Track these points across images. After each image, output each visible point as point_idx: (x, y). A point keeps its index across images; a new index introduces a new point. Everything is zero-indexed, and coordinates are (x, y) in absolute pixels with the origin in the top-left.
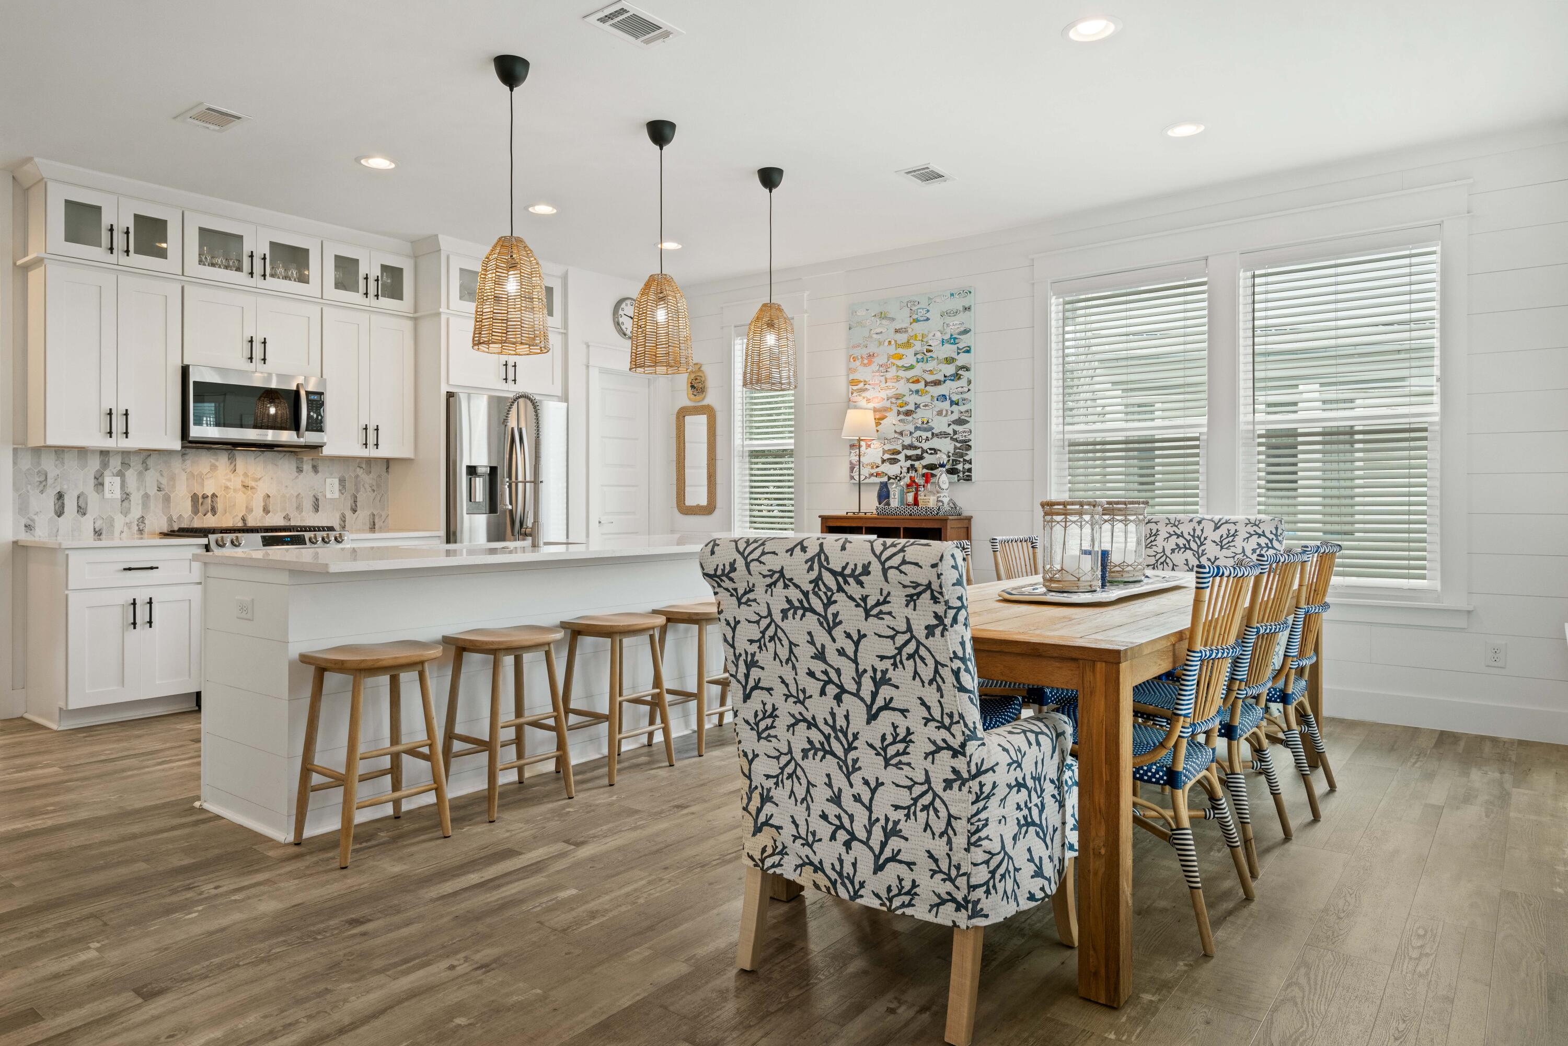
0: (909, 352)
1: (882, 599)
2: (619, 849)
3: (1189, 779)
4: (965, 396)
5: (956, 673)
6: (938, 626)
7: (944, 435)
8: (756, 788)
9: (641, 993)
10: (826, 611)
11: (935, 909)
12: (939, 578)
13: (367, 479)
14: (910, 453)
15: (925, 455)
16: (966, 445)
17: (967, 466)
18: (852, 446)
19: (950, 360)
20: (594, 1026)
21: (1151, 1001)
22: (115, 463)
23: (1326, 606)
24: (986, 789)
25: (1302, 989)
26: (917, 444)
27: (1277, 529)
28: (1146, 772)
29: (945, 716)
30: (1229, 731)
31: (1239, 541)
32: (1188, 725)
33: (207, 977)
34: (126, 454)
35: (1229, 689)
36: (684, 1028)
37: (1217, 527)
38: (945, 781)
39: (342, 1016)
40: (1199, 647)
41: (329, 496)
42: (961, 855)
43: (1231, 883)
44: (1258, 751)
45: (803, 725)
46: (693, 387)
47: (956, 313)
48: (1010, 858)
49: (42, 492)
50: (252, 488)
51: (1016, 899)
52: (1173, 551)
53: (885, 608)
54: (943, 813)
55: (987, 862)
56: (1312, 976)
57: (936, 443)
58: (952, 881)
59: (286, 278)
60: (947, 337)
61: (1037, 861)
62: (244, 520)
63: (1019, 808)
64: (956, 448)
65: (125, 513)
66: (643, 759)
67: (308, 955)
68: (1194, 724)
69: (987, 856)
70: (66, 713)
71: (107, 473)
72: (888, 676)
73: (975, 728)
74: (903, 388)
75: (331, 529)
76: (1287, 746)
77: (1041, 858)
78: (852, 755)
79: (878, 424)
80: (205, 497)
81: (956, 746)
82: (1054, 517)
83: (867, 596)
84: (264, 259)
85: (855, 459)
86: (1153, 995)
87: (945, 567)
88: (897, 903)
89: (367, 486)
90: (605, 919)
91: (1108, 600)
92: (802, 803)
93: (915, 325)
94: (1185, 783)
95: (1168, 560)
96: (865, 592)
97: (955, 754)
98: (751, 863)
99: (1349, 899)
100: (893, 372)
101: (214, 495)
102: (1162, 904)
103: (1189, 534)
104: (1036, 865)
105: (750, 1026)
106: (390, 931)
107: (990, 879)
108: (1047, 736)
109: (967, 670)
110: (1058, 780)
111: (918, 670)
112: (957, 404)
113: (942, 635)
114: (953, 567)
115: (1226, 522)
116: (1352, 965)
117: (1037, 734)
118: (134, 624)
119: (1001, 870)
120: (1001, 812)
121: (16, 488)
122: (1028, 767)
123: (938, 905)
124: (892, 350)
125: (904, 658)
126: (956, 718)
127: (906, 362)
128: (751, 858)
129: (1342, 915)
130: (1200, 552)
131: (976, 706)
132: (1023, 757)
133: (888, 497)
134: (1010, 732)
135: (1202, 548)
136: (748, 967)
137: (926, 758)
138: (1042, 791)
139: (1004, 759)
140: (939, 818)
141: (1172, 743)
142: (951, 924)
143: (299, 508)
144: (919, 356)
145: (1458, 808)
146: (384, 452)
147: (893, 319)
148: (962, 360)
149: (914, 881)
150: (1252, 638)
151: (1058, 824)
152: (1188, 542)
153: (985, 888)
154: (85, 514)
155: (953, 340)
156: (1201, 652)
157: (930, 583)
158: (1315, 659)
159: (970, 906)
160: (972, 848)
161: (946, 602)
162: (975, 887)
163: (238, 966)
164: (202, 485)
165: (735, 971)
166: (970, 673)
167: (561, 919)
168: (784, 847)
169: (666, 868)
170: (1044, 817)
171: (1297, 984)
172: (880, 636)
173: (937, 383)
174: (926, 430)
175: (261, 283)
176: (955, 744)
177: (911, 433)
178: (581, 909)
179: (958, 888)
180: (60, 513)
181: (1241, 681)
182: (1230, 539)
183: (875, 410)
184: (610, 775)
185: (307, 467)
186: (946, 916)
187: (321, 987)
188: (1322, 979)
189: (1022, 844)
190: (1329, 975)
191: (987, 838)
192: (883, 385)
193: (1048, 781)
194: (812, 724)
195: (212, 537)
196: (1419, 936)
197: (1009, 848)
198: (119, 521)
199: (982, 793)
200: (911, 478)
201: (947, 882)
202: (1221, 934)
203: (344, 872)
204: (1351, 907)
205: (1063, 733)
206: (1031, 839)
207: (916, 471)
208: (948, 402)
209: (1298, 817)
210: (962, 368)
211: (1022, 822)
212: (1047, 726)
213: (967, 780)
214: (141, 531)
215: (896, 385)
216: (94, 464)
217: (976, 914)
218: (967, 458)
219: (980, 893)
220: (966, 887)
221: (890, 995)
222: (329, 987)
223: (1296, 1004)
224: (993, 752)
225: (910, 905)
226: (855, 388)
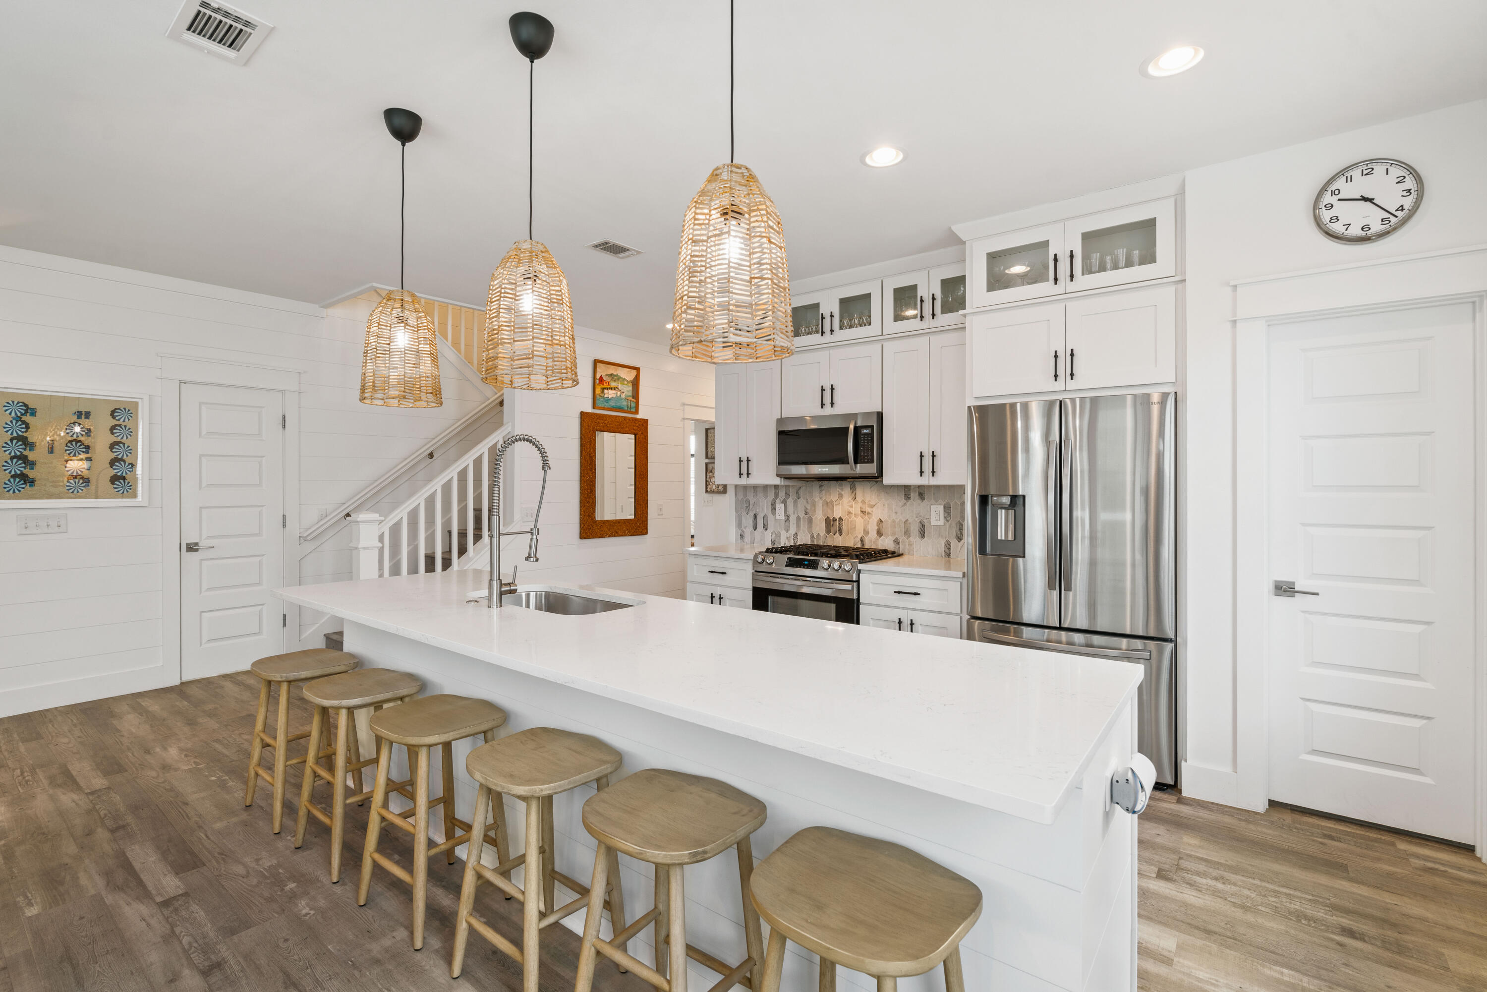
22: (782, 494)
41: (934, 522)
49: (747, 514)
50: (868, 513)
59: (852, 326)
62: (862, 541)
65: (787, 530)
71: (778, 501)
80: (834, 520)
101: (841, 519)
121: (737, 511)
143: (907, 533)
154: (767, 530)
164: (833, 511)
175: (832, 338)
180: (755, 528)
185: (914, 495)
198: (783, 536)
216: (771, 496)
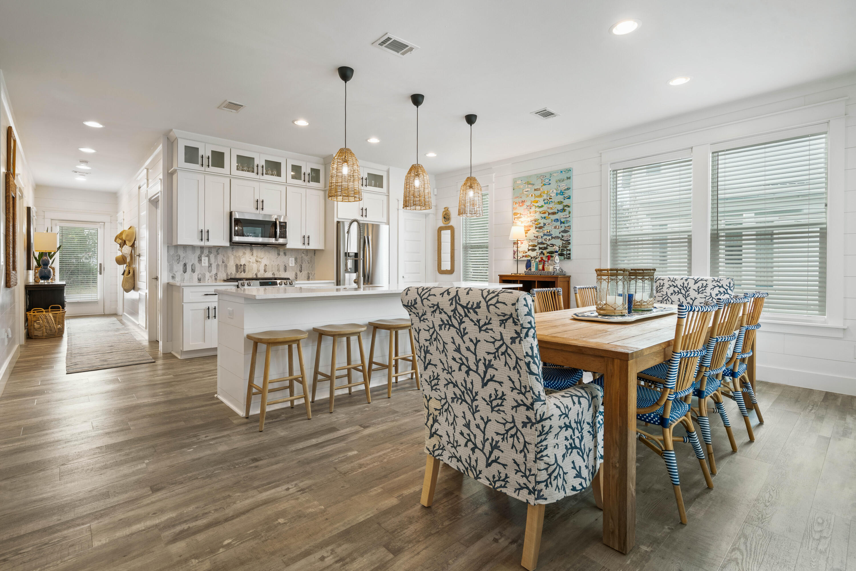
0: (541, 199)
1: (487, 322)
2: (383, 431)
3: (674, 422)
4: (567, 219)
5: (528, 364)
6: (517, 338)
7: (557, 238)
8: (431, 414)
9: (370, 514)
10: (460, 327)
11: (518, 491)
12: (516, 311)
13: (306, 258)
14: (541, 246)
15: (548, 247)
16: (568, 242)
17: (568, 252)
18: (514, 243)
19: (560, 203)
20: (342, 532)
21: (646, 551)
22: (206, 252)
23: (759, 326)
24: (546, 429)
25: (742, 554)
26: (544, 242)
27: (730, 283)
28: (647, 417)
29: (522, 387)
30: (699, 393)
31: (708, 290)
32: (672, 393)
33: (182, 483)
34: (210, 248)
35: (699, 372)
36: (386, 538)
37: (696, 282)
38: (523, 422)
39: (229, 512)
40: (679, 350)
41: (290, 265)
42: (531, 464)
43: (699, 477)
44: (718, 403)
45: (451, 385)
46: (444, 218)
47: (563, 180)
48: (560, 467)
49: (178, 263)
50: (260, 262)
51: (564, 489)
52: (672, 294)
53: (489, 327)
54: (522, 440)
55: (546, 469)
56: (748, 545)
57: (553, 241)
58: (527, 478)
59: (272, 175)
60: (559, 192)
61: (578, 469)
62: (256, 275)
63: (567, 439)
64: (563, 244)
65: (210, 272)
66: (407, 385)
67: (228, 476)
68: (676, 393)
69: (547, 466)
70: (183, 353)
71: (203, 256)
72: (492, 363)
73: (539, 395)
74: (538, 216)
75: (288, 279)
76: (734, 400)
77: (580, 467)
78: (475, 403)
79: (526, 233)
80: (241, 265)
81: (528, 405)
82: (603, 277)
83: (480, 320)
84: (263, 167)
85: (515, 249)
86: (648, 547)
87: (520, 305)
88: (498, 484)
89: (306, 261)
90: (365, 469)
91: (630, 321)
92: (451, 425)
93: (544, 187)
94: (671, 424)
95: (669, 299)
96: (479, 317)
97: (528, 408)
98: (428, 452)
99: (772, 493)
100: (533, 209)
101: (244, 265)
102: (657, 487)
103: (681, 286)
104: (577, 471)
105: (419, 541)
106: (268, 466)
107: (548, 478)
108: (586, 398)
109: (535, 363)
110: (592, 423)
111: (507, 361)
112: (564, 223)
113: (520, 343)
114: (525, 305)
115: (701, 280)
116: (775, 540)
117: (579, 397)
118: (209, 317)
119: (555, 474)
120: (556, 441)
121: (168, 261)
122: (572, 416)
123: (519, 489)
124: (533, 199)
125: (500, 354)
126: (528, 389)
127: (540, 204)
128: (428, 449)
129: (768, 504)
130: (687, 295)
131: (540, 383)
132: (569, 411)
133: (530, 266)
134: (563, 396)
135: (688, 293)
136: (426, 505)
137: (512, 409)
138: (582, 429)
139: (557, 412)
140: (519, 442)
141: (663, 403)
142: (525, 501)
143: (279, 270)
144: (546, 201)
145: (840, 440)
146: (312, 246)
147: (533, 184)
148: (566, 202)
149: (506, 475)
150: (714, 344)
151: (592, 447)
152: (680, 290)
153: (545, 483)
154: (194, 272)
155: (562, 193)
156: (681, 353)
157: (512, 314)
158: (751, 354)
159: (536, 492)
160: (538, 461)
161: (522, 325)
162: (539, 482)
163: (197, 478)
164: (240, 260)
165: (420, 506)
166: (536, 364)
167: (345, 467)
168: (444, 447)
169: (402, 443)
170: (582, 443)
171: (738, 549)
172: (487, 342)
173: (554, 213)
174: (548, 235)
175: (262, 177)
176: (528, 402)
177: (542, 237)
178: (356, 462)
179: (530, 482)
180: (185, 271)
181: (707, 367)
182: (704, 288)
183: (525, 227)
184: (389, 393)
185: (282, 253)
186: (523, 496)
187: (227, 493)
188: (755, 548)
189: (568, 459)
190: (759, 545)
191: (547, 456)
192: (529, 215)
193: (586, 423)
194: (455, 385)
195: (240, 282)
196: (819, 523)
197: (560, 461)
198: (208, 275)
199: (543, 431)
200: (541, 258)
201: (524, 478)
202: (691, 510)
203: (260, 433)
204: (773, 499)
205: (597, 396)
206: (575, 455)
207: (544, 255)
208: (559, 222)
209: (741, 439)
210: (566, 206)
211: (569, 446)
212: (586, 393)
213: (535, 423)
214: (216, 279)
215: (535, 215)
216: (198, 252)
217: (539, 497)
218: (568, 248)
219: (542, 486)
220: (534, 482)
221: (497, 530)
222: (231, 494)
223: (738, 563)
224: (550, 408)
225: (505, 487)
226: (516, 216)
